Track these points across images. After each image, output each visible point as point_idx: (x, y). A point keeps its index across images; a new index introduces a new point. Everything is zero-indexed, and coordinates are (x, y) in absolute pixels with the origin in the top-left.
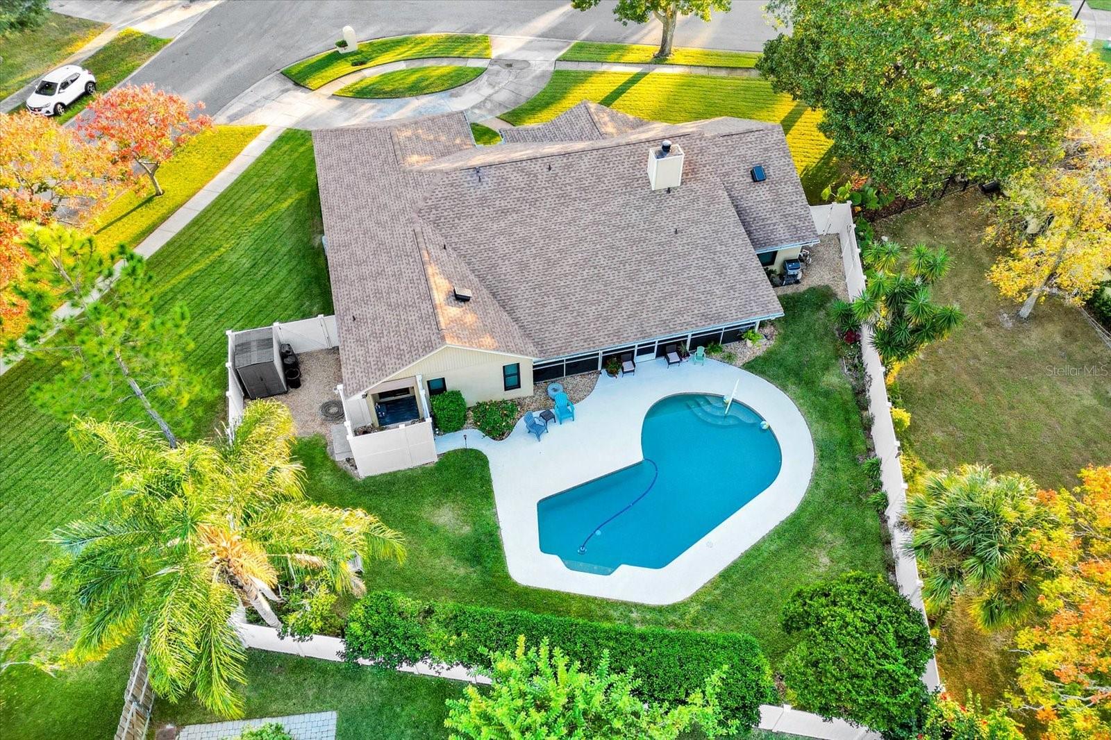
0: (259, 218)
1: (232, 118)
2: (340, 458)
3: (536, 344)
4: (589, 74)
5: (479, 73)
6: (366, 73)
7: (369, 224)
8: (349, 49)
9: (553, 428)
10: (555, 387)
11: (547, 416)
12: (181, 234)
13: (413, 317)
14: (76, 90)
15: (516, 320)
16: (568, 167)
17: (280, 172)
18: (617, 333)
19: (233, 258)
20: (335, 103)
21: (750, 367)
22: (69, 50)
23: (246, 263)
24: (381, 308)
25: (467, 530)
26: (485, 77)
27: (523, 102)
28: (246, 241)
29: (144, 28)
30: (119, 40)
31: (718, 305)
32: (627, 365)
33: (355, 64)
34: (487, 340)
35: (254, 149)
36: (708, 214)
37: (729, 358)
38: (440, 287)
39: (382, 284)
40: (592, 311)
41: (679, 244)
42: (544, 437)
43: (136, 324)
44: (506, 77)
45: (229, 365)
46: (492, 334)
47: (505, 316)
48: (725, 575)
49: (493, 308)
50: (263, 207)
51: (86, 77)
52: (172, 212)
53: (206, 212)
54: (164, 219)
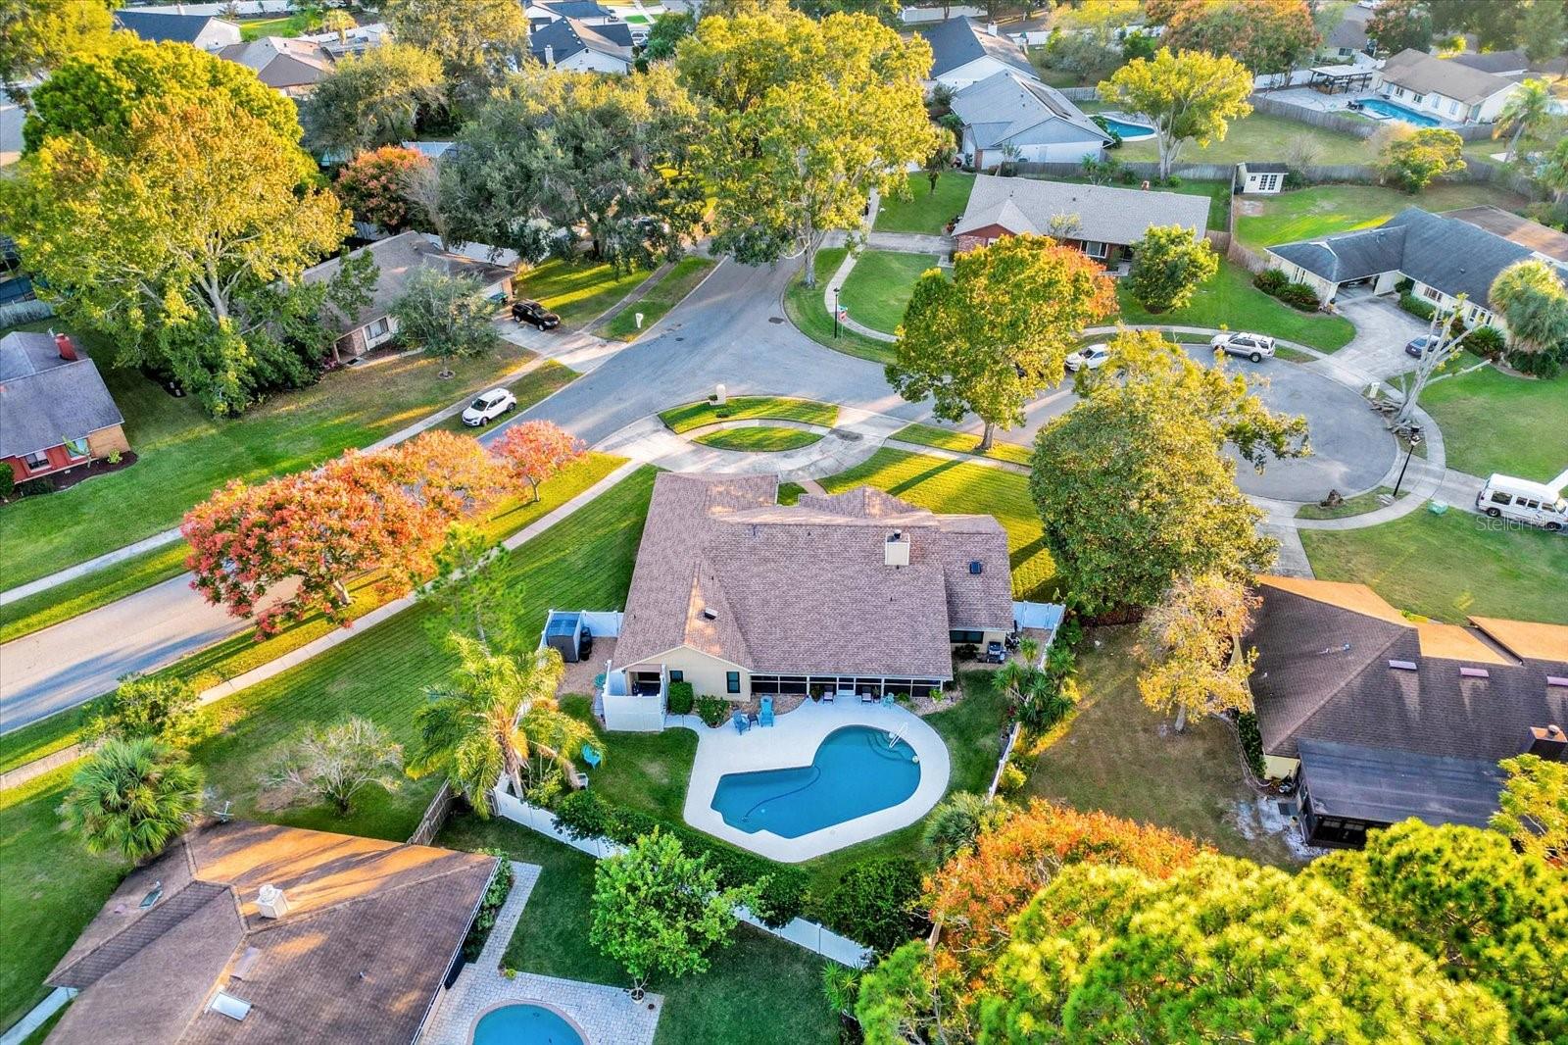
0: (600, 532)
1: (607, 449)
2: (597, 714)
3: (754, 660)
4: (909, 455)
5: (817, 438)
6: (724, 425)
7: (669, 552)
8: (717, 403)
9: (756, 729)
10: (766, 699)
11: (753, 718)
12: (542, 534)
13: (672, 623)
14: (501, 407)
15: (746, 640)
16: (825, 535)
17: (628, 498)
18: (817, 665)
19: (573, 559)
20: (691, 447)
21: (927, 718)
22: (504, 372)
23: (581, 564)
24: (654, 613)
25: (666, 781)
26: (820, 443)
27: (842, 469)
28: (586, 548)
29: (565, 360)
30: (542, 368)
31: (903, 661)
32: (828, 695)
33: (719, 416)
34: (717, 649)
35: (617, 476)
36: (923, 591)
37: (912, 708)
38: (697, 603)
39: (661, 596)
40: (804, 645)
41: (890, 610)
42: (746, 733)
43: (493, 591)
44: (838, 446)
45: (544, 633)
46: (723, 645)
47: (739, 636)
48: (832, 855)
49: (731, 629)
50: (607, 523)
51: (511, 398)
52: (541, 516)
53: (563, 521)
54: (534, 520)
